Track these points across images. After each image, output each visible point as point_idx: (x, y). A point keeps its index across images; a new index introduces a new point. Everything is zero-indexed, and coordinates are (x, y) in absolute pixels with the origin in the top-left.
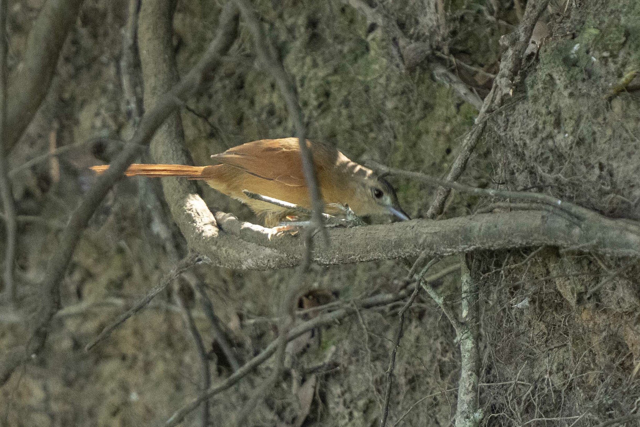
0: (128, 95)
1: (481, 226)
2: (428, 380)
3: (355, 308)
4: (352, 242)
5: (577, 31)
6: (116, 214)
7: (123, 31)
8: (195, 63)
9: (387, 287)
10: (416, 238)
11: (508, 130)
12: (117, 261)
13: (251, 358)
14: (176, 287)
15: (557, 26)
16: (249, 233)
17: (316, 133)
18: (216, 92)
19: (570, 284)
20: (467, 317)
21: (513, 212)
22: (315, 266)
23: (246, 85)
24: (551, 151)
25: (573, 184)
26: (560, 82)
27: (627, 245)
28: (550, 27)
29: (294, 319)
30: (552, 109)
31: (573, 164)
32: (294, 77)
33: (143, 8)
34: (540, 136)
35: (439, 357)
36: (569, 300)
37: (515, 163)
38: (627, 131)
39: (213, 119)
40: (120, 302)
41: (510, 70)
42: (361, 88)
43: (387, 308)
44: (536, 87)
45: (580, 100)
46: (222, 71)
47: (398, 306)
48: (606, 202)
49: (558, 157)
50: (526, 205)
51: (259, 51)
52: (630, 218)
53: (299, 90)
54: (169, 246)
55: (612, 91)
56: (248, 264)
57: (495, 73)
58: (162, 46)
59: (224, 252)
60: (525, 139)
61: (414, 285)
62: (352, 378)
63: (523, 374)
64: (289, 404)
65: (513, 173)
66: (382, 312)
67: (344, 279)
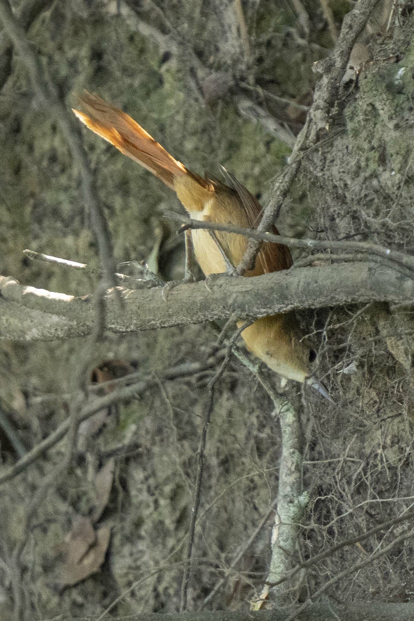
1: (299, 282)
2: (244, 460)
3: (157, 380)
4: (152, 306)
5: (401, 53)
9: (193, 355)
10: (224, 299)
11: (325, 169)
13: (39, 442)
15: (377, 48)
16: (33, 299)
17: (105, 180)
19: (403, 344)
20: (286, 386)
21: (335, 264)
22: (108, 334)
23: (24, 129)
24: (376, 191)
25: (403, 229)
26: (383, 113)
29: (87, 395)
30: (375, 143)
31: (402, 206)
34: (362, 175)
35: (255, 433)
36: (402, 362)
37: (335, 208)
41: (325, 101)
43: (193, 379)
44: (356, 119)
45: (408, 132)
47: (206, 376)
49: (385, 198)
50: (350, 257)
51: (37, 89)
56: (33, 334)
57: (309, 104)
59: (4, 321)
60: (345, 178)
61: (224, 352)
62: (156, 460)
63: (352, 449)
64: (85, 493)
65: (333, 219)
66: (189, 384)
67: (143, 348)
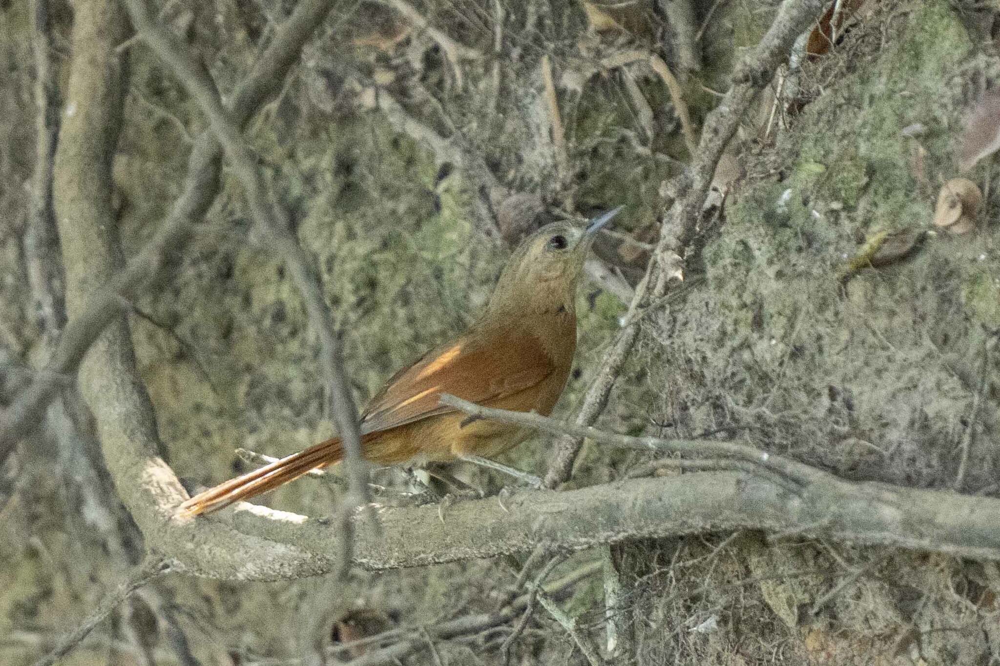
0: (38, 292)
1: (636, 499)
3: (427, 639)
4: (421, 531)
5: (786, 168)
6: (24, 493)
7: (27, 186)
8: (150, 236)
9: (479, 603)
10: (527, 523)
11: (675, 335)
12: (27, 571)
14: (126, 611)
15: (752, 161)
16: (248, 520)
17: (354, 347)
18: (186, 284)
19: (784, 591)
20: (615, 650)
21: (689, 474)
22: (357, 571)
23: (237, 272)
24: (749, 368)
25: (786, 423)
26: (761, 255)
27: (881, 526)
28: (743, 163)
29: (324, 660)
30: (748, 298)
31: (785, 390)
32: (315, 257)
33: (60, 147)
34: (729, 344)
36: (784, 617)
37: (688, 391)
38: (874, 333)
39: (183, 330)
40: (33, 639)
41: (678, 238)
42: (428, 272)
43: (480, 638)
44: (721, 263)
45: (795, 283)
46: (195, 249)
47: (499, 634)
48: (841, 453)
49: (761, 378)
50: (710, 463)
51: (257, 215)
52: (882, 479)
53: (326, 277)
54: (114, 544)
55: (847, 268)
56: (247, 570)
57: (654, 241)
58: (94, 210)
59: (207, 552)
60: (704, 350)
61: (526, 599)
65: (685, 408)
66: (473, 645)
67: (407, 592)
